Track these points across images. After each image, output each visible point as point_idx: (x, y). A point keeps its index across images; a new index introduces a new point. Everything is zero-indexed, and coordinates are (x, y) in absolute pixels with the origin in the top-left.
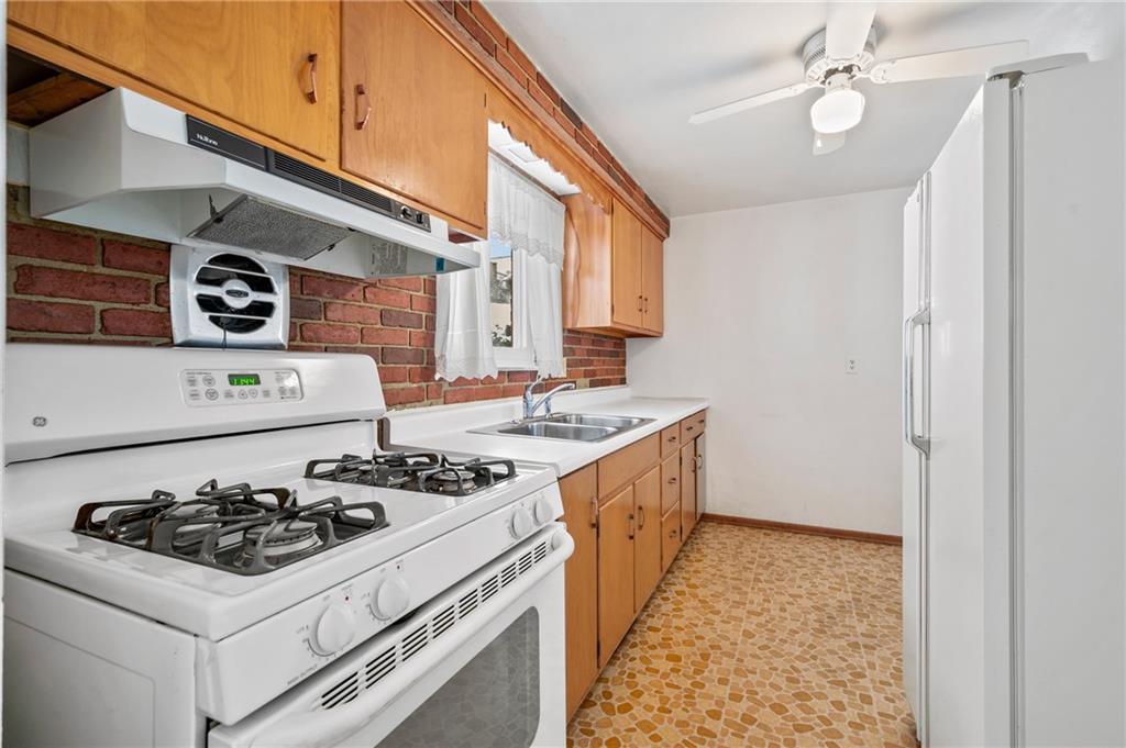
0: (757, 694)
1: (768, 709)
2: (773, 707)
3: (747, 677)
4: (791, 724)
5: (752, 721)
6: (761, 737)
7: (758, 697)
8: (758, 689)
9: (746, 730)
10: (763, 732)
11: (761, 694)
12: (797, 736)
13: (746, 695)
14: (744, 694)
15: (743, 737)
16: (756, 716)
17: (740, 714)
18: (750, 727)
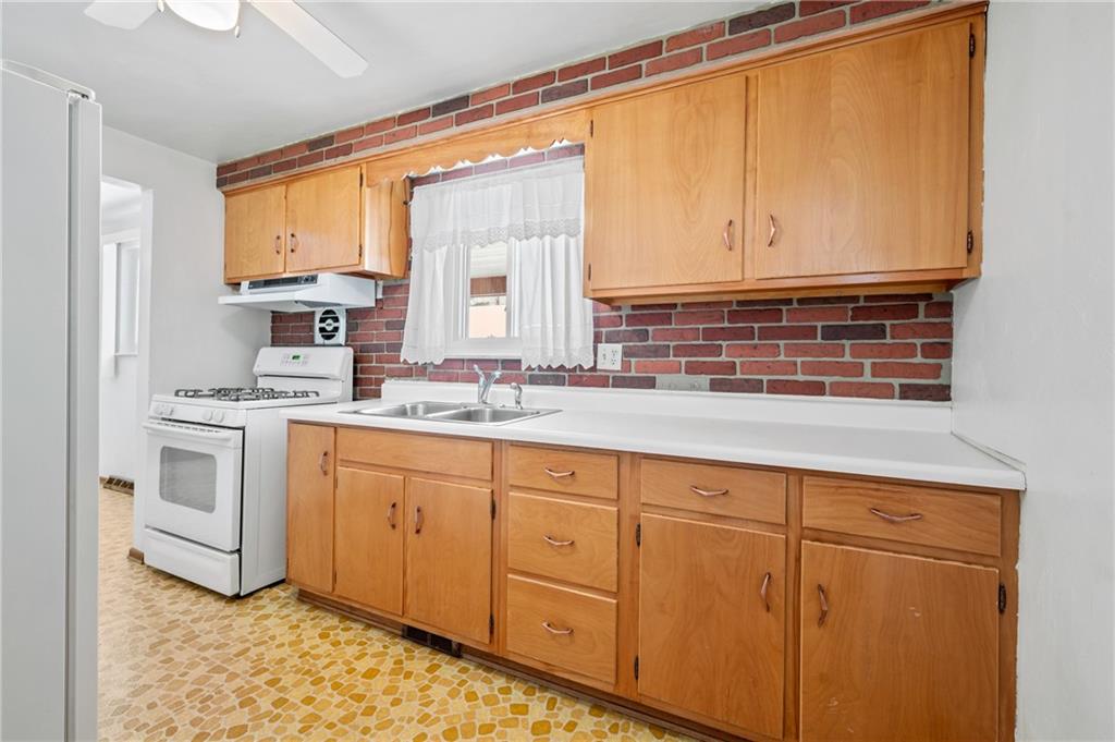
0: (270, 721)
1: (245, 722)
2: (243, 728)
3: (300, 722)
4: (212, 734)
5: (242, 705)
6: (222, 705)
7: (266, 720)
8: (275, 725)
9: (238, 697)
10: (225, 708)
11: (267, 724)
12: (197, 730)
13: (276, 712)
14: (279, 710)
15: (234, 692)
16: (246, 709)
17: (258, 699)
18: (238, 701)
